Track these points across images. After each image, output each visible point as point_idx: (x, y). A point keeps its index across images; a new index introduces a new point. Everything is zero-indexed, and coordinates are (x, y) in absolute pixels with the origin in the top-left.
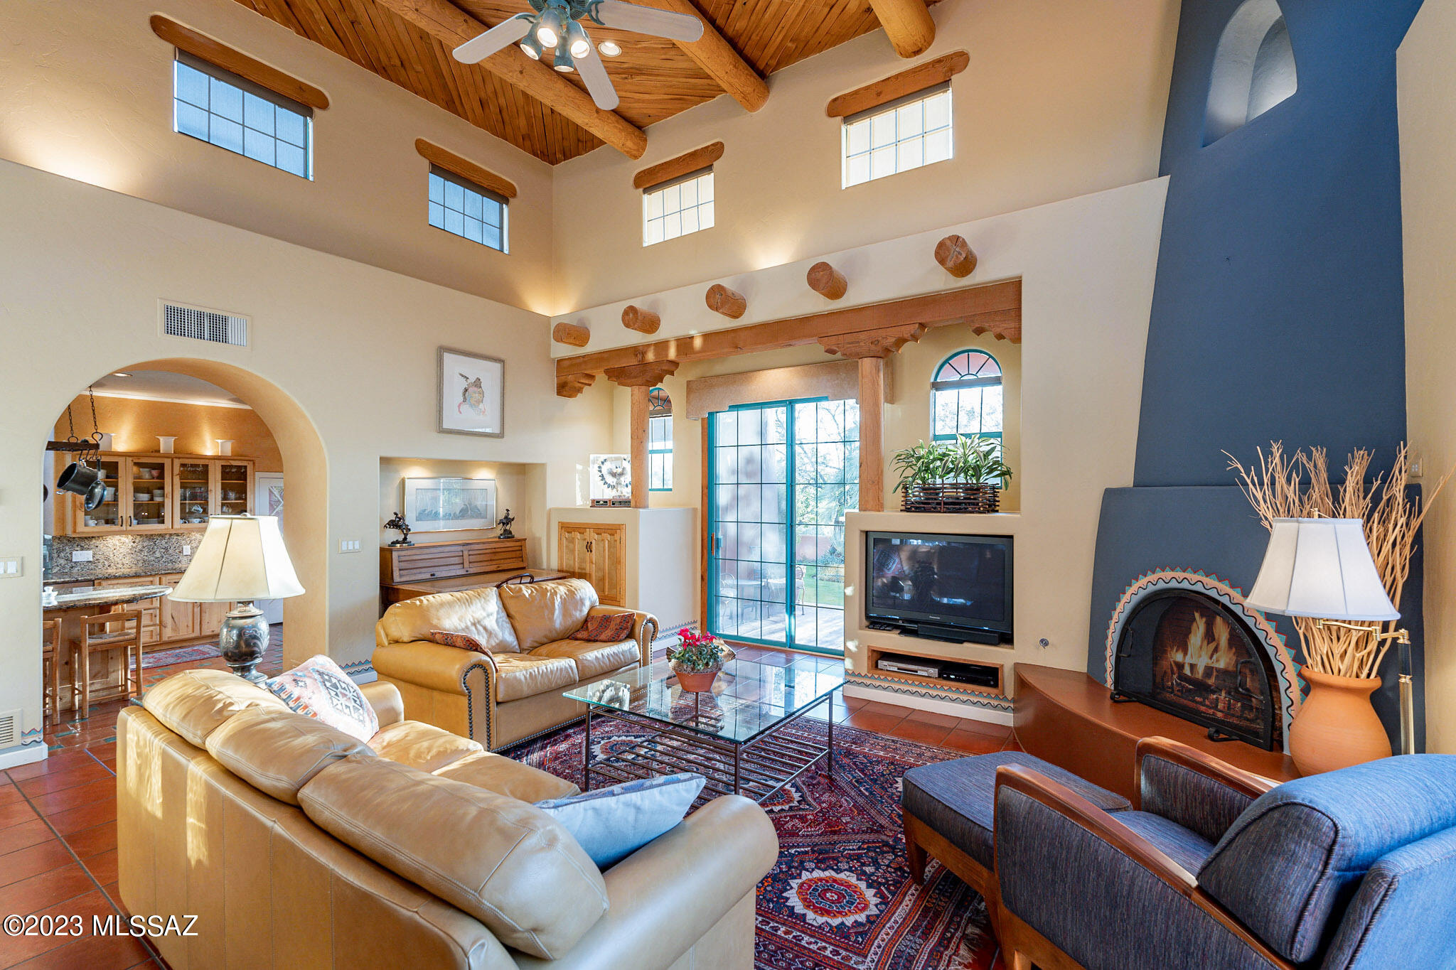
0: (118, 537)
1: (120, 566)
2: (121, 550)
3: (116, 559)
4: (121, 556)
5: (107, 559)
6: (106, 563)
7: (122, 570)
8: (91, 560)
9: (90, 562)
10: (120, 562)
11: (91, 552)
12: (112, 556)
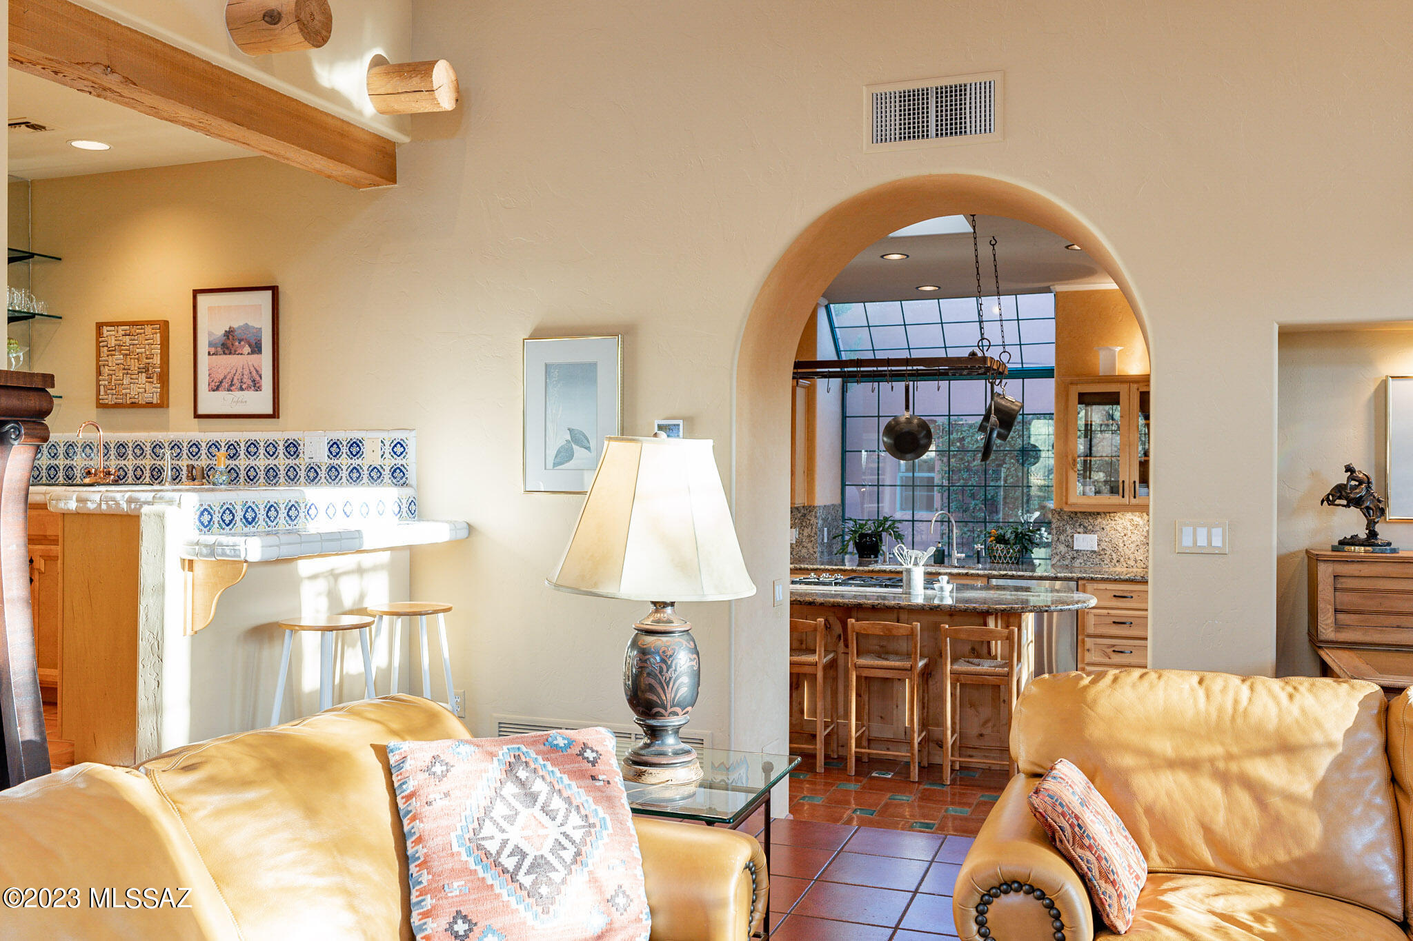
0: (1129, 515)
1: (1132, 563)
2: (1134, 538)
3: (1127, 551)
4: (1133, 546)
5: (1116, 549)
6: (1114, 556)
7: (1135, 570)
8: (1096, 549)
9: (1094, 552)
10: (1132, 556)
11: (1095, 537)
12: (1122, 545)
